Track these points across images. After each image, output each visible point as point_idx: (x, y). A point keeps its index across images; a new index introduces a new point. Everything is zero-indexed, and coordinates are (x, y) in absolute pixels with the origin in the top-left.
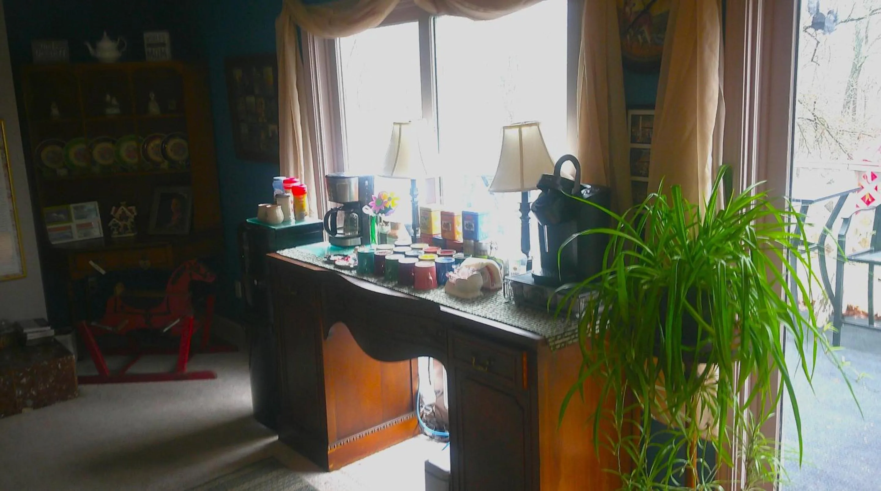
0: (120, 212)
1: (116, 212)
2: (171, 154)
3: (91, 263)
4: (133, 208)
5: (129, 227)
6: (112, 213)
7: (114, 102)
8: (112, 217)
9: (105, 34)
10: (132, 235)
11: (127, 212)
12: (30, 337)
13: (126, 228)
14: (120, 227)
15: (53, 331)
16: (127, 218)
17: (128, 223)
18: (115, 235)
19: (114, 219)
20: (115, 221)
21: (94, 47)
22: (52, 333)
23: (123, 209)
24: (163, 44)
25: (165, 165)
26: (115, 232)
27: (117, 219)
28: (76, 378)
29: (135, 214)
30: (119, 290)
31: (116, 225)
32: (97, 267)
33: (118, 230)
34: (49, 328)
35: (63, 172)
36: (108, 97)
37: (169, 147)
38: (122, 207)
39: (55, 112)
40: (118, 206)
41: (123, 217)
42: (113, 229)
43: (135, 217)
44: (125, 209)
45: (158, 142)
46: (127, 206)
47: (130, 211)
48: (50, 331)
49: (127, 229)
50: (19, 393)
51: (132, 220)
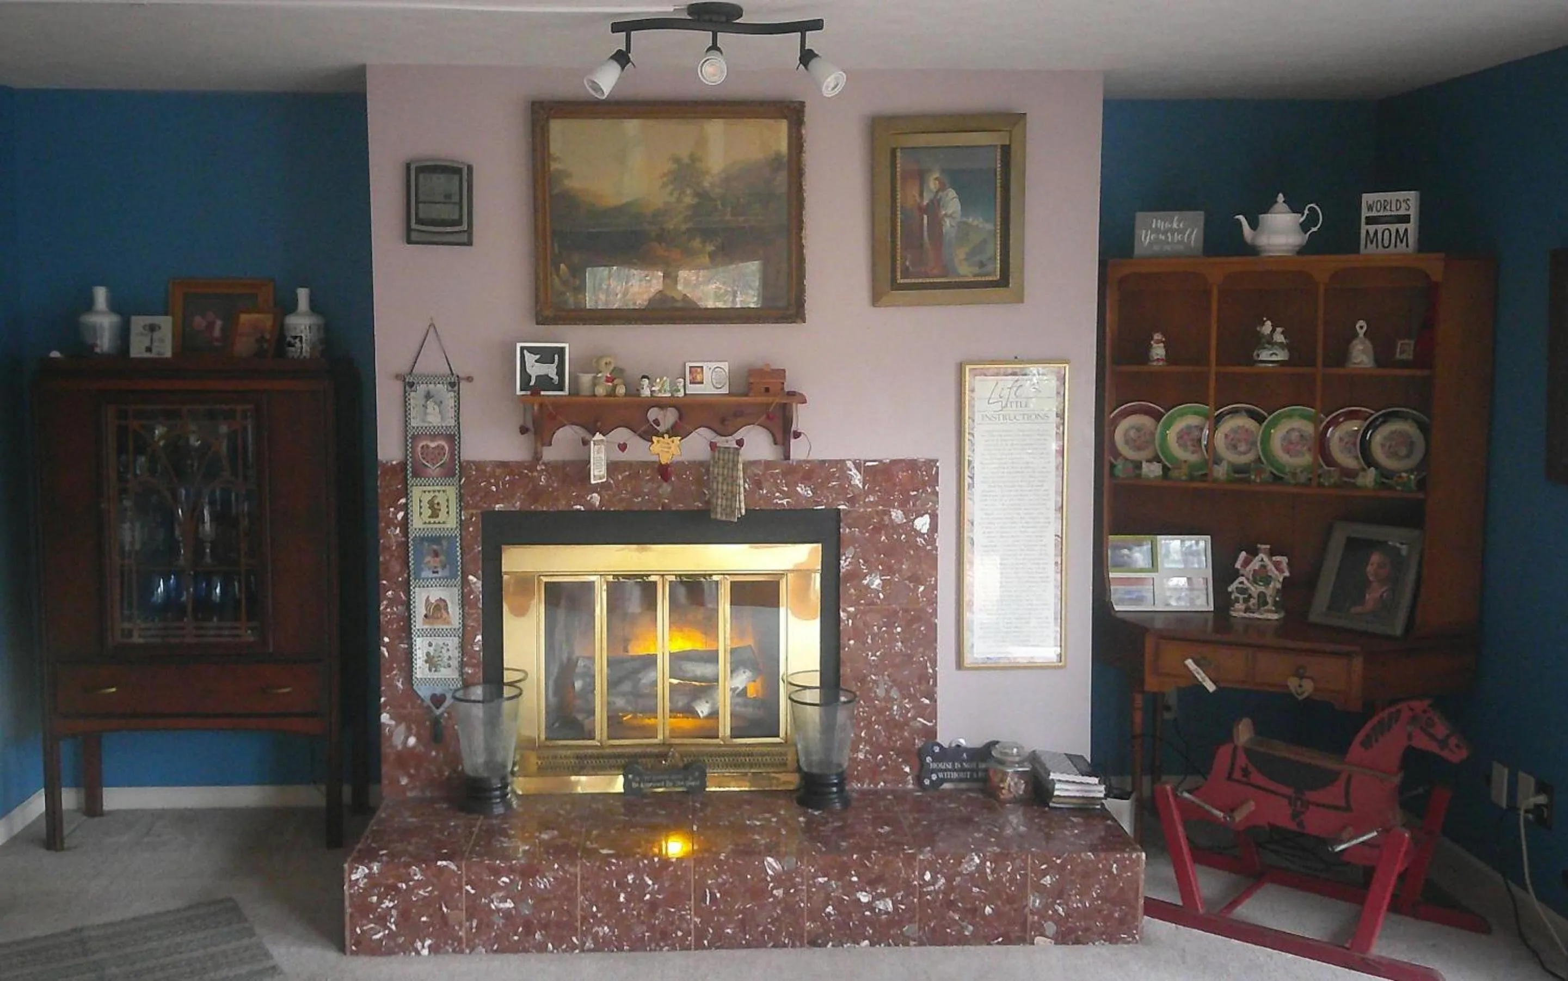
0: (1255, 564)
1: (1246, 563)
2: (1378, 453)
3: (1189, 663)
4: (1284, 560)
5: (1269, 600)
6: (1238, 565)
7: (1279, 337)
8: (1237, 574)
9: (1281, 198)
10: (1275, 616)
11: (1271, 567)
12: (1060, 790)
13: (1262, 598)
14: (1250, 596)
15: (1102, 788)
16: (1267, 580)
17: (1270, 591)
18: (1238, 612)
19: (1241, 579)
20: (1242, 583)
21: (1254, 225)
22: (1099, 791)
23: (1262, 560)
24: (1405, 219)
25: (1369, 478)
26: (1240, 606)
27: (1248, 579)
28: (1142, 902)
29: (1287, 574)
30: (1244, 733)
31: (1243, 591)
32: (1201, 676)
33: (1246, 601)
34: (1095, 780)
35: (1152, 470)
36: (1267, 328)
37: (1378, 439)
38: (1261, 555)
39: (1158, 351)
40: (1253, 553)
41: (1262, 577)
42: (1237, 600)
43: (1285, 578)
44: (1266, 559)
45: (1354, 426)
46: (1272, 553)
47: (1277, 565)
48: (1095, 788)
49: (1266, 603)
50: (1034, 901)
51: (1279, 586)
